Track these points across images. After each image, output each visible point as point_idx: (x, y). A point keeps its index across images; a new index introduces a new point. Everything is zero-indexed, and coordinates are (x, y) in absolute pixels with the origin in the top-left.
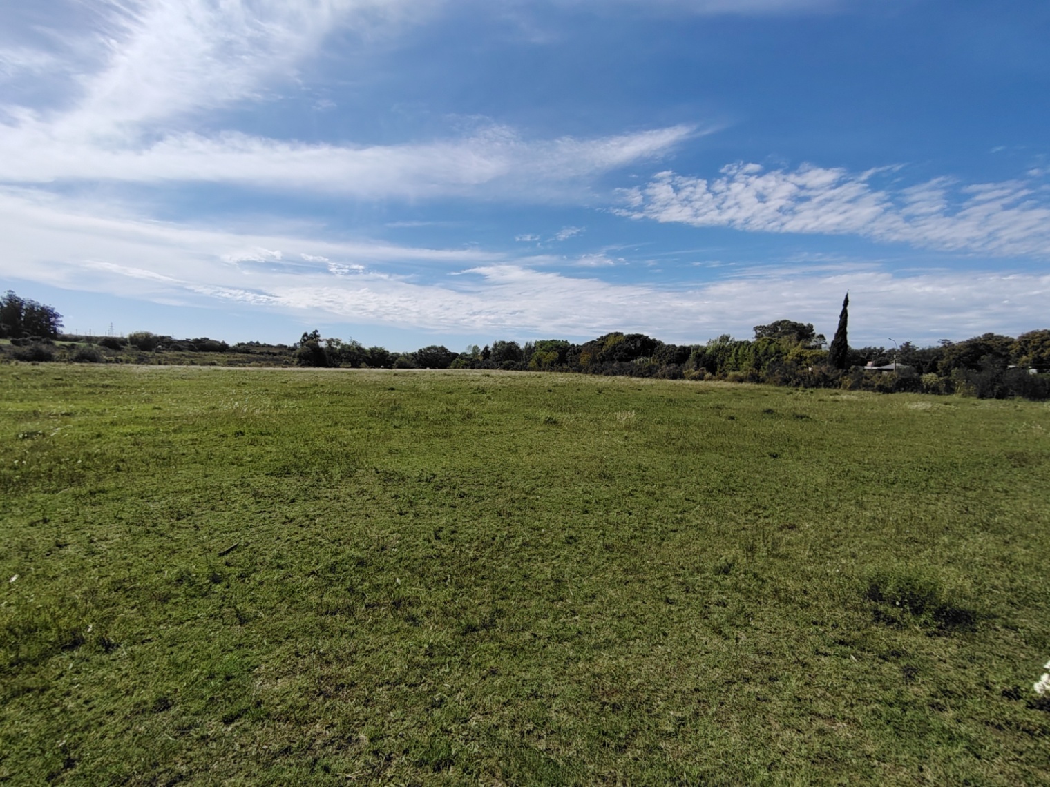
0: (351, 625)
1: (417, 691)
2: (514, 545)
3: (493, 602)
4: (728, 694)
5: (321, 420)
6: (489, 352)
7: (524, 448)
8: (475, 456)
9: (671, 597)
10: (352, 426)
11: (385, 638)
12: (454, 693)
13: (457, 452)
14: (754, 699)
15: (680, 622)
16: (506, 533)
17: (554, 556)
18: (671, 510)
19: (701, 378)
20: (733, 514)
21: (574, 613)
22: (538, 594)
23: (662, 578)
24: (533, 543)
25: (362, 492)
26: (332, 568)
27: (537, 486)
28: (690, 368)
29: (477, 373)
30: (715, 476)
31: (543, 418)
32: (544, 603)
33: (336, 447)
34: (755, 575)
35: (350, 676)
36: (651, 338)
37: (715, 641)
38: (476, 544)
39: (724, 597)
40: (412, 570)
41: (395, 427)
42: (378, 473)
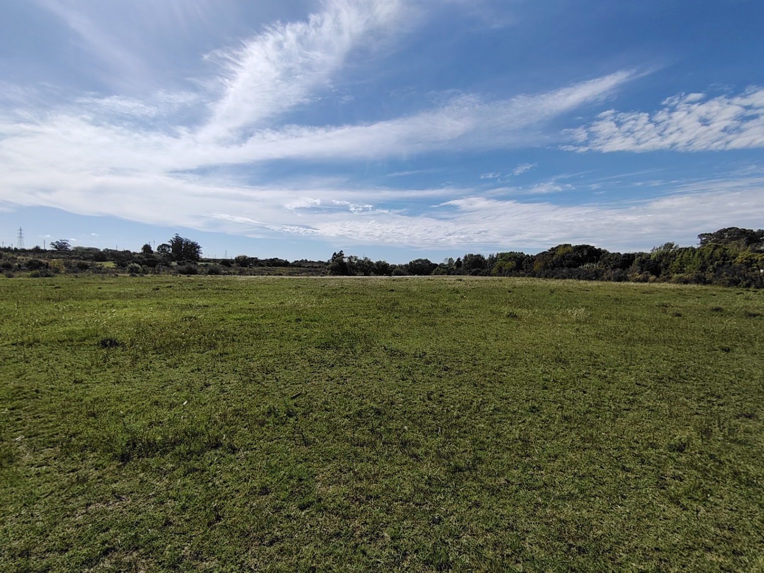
0: (373, 455)
1: (422, 509)
2: (488, 409)
3: (474, 451)
4: (690, 558)
5: (347, 312)
6: (461, 262)
7: (492, 335)
8: (454, 340)
9: (627, 466)
10: (367, 317)
11: (397, 468)
12: (448, 515)
13: (441, 337)
14: (717, 567)
15: (637, 488)
16: (481, 399)
17: (520, 421)
18: (623, 392)
19: (645, 280)
20: (685, 400)
21: (540, 468)
22: (509, 449)
23: (618, 449)
24: (503, 409)
25: (376, 362)
26: (359, 414)
27: (504, 365)
28: (634, 271)
29: (452, 278)
30: (665, 365)
31: (506, 313)
32: (514, 457)
33: (357, 331)
34: (712, 457)
35: (376, 491)
36: (597, 248)
37: (674, 510)
38: (459, 406)
39: (680, 473)
40: (413, 421)
41: (396, 317)
42: (386, 350)
